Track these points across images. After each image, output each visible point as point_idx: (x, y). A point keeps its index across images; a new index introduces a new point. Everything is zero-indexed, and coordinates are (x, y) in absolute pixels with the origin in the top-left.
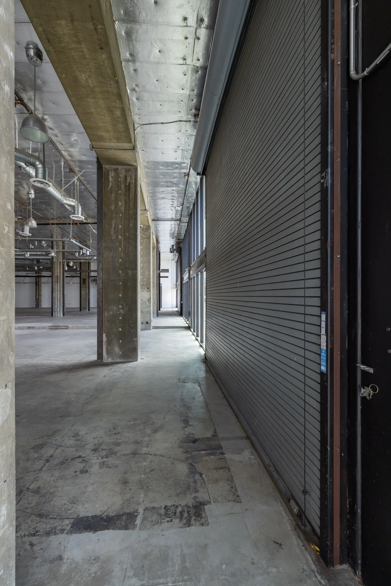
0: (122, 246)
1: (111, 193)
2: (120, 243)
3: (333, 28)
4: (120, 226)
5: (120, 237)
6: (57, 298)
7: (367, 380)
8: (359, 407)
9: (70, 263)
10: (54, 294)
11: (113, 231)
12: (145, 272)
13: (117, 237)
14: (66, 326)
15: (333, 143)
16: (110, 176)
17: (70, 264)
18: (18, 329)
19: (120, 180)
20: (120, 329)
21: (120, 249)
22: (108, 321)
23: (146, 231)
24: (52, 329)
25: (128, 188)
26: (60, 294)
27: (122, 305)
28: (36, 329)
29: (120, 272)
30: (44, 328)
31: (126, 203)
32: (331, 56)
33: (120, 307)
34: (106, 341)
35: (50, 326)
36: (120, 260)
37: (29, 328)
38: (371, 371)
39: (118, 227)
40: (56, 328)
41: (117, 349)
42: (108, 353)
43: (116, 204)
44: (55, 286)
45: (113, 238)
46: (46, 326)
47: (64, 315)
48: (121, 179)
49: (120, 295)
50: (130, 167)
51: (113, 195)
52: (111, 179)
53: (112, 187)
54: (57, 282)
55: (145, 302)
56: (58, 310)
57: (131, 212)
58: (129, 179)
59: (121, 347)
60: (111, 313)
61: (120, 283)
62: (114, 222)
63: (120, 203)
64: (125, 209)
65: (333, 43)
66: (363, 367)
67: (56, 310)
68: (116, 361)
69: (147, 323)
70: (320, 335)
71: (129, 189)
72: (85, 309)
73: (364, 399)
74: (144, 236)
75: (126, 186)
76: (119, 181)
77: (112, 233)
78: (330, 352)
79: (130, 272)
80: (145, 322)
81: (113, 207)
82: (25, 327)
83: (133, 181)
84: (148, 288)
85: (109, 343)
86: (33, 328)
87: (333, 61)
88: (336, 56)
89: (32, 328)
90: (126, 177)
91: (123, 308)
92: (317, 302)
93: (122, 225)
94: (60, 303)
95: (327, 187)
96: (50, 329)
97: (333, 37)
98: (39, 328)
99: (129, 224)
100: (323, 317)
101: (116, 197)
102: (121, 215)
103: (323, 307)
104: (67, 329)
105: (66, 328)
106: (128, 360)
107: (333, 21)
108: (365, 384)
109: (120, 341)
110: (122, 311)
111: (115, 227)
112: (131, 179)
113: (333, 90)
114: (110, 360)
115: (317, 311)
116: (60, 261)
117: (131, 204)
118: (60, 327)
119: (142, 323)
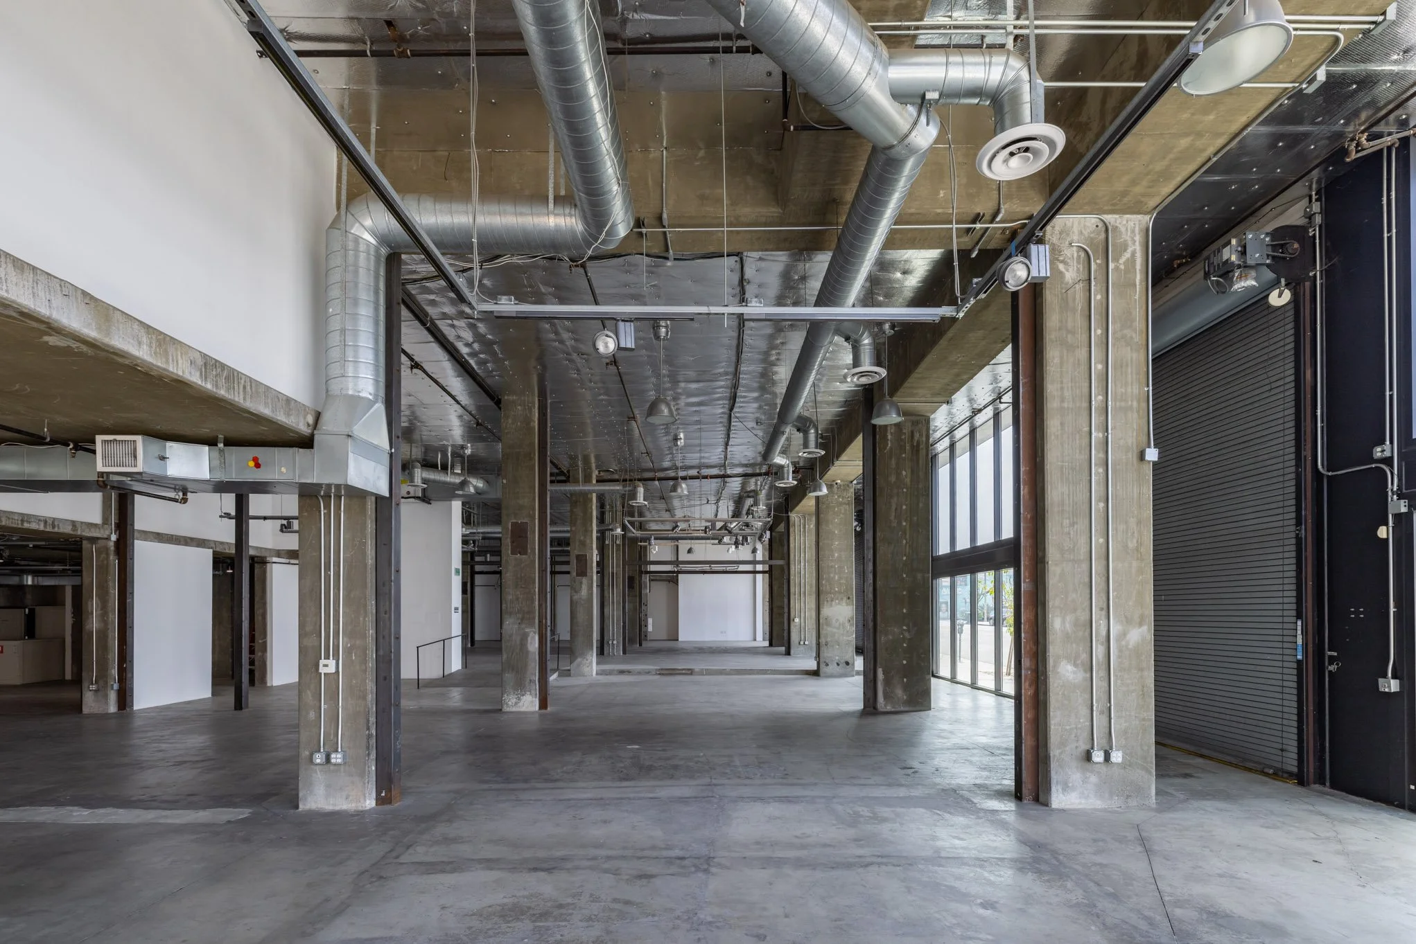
0: (908, 537)
1: (891, 458)
2: (905, 533)
3: (1305, 434)
4: (904, 507)
5: (904, 524)
7: (1332, 660)
8: (1327, 679)
10: (606, 610)
11: (894, 514)
13: (899, 523)
15: (1306, 509)
16: (889, 431)
18: (602, 674)
19: (903, 437)
20: (905, 662)
21: (904, 542)
22: (887, 649)
24: (663, 674)
25: (916, 449)
27: (908, 626)
28: (635, 674)
29: (905, 576)
30: (648, 673)
31: (912, 472)
32: (1303, 453)
33: (905, 628)
34: (884, 680)
35: (657, 670)
36: (905, 558)
37: (622, 672)
38: (1335, 654)
39: (902, 507)
40: (671, 672)
41: (899, 692)
42: (886, 697)
43: (898, 474)
45: (894, 524)
46: (650, 670)
47: (624, 652)
48: (905, 437)
49: (905, 611)
50: (918, 418)
51: (893, 462)
52: (889, 437)
53: (891, 448)
55: (843, 624)
56: (615, 642)
57: (921, 486)
58: (917, 436)
59: (906, 688)
60: (891, 637)
61: (905, 593)
62: (894, 501)
63: (904, 473)
64: (911, 481)
65: (1305, 445)
66: (1329, 653)
67: (610, 642)
68: (899, 709)
69: (847, 663)
70: (1296, 636)
71: (918, 451)
73: (1330, 672)
75: (912, 446)
76: (902, 440)
77: (892, 518)
78: (1305, 645)
79: (919, 576)
80: (842, 661)
81: (893, 479)
82: (613, 670)
83: (924, 439)
84: (849, 598)
85: (887, 682)
86: (629, 672)
87: (1305, 457)
88: (1307, 453)
90: (912, 432)
91: (908, 631)
92: (1294, 613)
93: (906, 505)
95: (1301, 538)
96: (660, 674)
97: (1305, 440)
98: (639, 673)
99: (918, 504)
100: (1299, 623)
101: (897, 464)
102: (905, 490)
103: (1299, 616)
104: (691, 674)
106: (917, 708)
107: (1305, 431)
108: (1331, 663)
109: (905, 680)
110: (907, 635)
111: (896, 509)
112: (921, 435)
113: (1305, 475)
114: (889, 708)
115: (1294, 619)
116: (618, 542)
117: (921, 473)
118: (678, 672)
119: (838, 664)
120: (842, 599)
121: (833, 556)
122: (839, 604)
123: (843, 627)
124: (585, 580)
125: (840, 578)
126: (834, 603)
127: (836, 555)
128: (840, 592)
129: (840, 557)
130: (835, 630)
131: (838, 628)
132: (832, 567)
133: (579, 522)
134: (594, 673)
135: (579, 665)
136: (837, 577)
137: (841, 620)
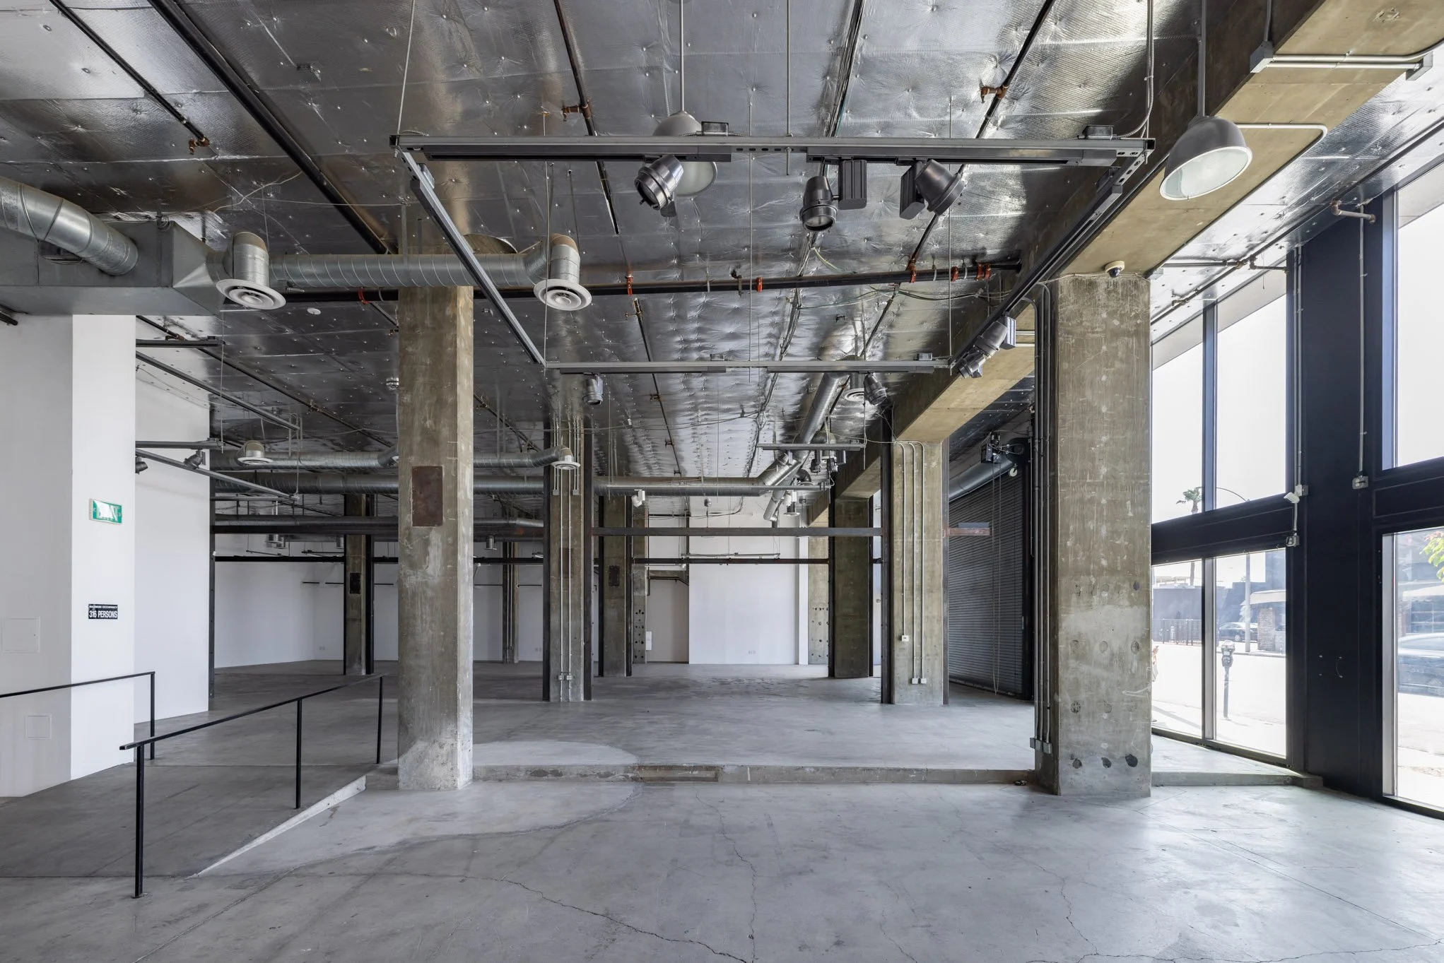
6: (566, 631)
9: (636, 493)
10: (553, 618)
12: (1123, 504)
14: (709, 768)
17: (635, 499)
18: (485, 780)
23: (1125, 297)
26: (575, 616)
28: (569, 780)
30: (606, 774)
35: (633, 768)
44: (558, 587)
46: (615, 767)
47: (588, 696)
54: (566, 573)
56: (569, 678)
67: (561, 678)
69: (1132, 761)
72: (616, 668)
74: (1116, 322)
80: (1119, 754)
84: (1136, 587)
89: (550, 777)
94: (576, 652)
96: (635, 779)
98: (584, 776)
104: (715, 779)
105: (709, 774)
116: (576, 492)
118: (680, 774)
119: (1107, 763)
120: (1118, 589)
121: (1094, 473)
122: (1110, 601)
123: (1123, 665)
124: (436, 536)
125: (1114, 533)
126: (1096, 598)
127: (1104, 470)
128: (1112, 571)
129: (1112, 476)
130: (1098, 672)
131: (1109, 667)
132: (1091, 501)
133: (420, 380)
134: (463, 777)
135: (420, 760)
136: (1103, 531)
137: (1116, 644)
